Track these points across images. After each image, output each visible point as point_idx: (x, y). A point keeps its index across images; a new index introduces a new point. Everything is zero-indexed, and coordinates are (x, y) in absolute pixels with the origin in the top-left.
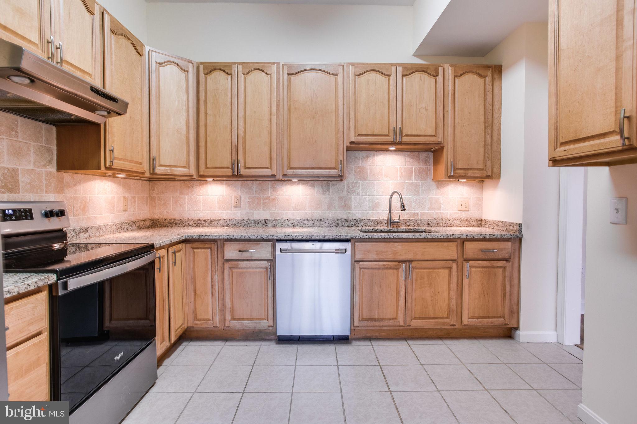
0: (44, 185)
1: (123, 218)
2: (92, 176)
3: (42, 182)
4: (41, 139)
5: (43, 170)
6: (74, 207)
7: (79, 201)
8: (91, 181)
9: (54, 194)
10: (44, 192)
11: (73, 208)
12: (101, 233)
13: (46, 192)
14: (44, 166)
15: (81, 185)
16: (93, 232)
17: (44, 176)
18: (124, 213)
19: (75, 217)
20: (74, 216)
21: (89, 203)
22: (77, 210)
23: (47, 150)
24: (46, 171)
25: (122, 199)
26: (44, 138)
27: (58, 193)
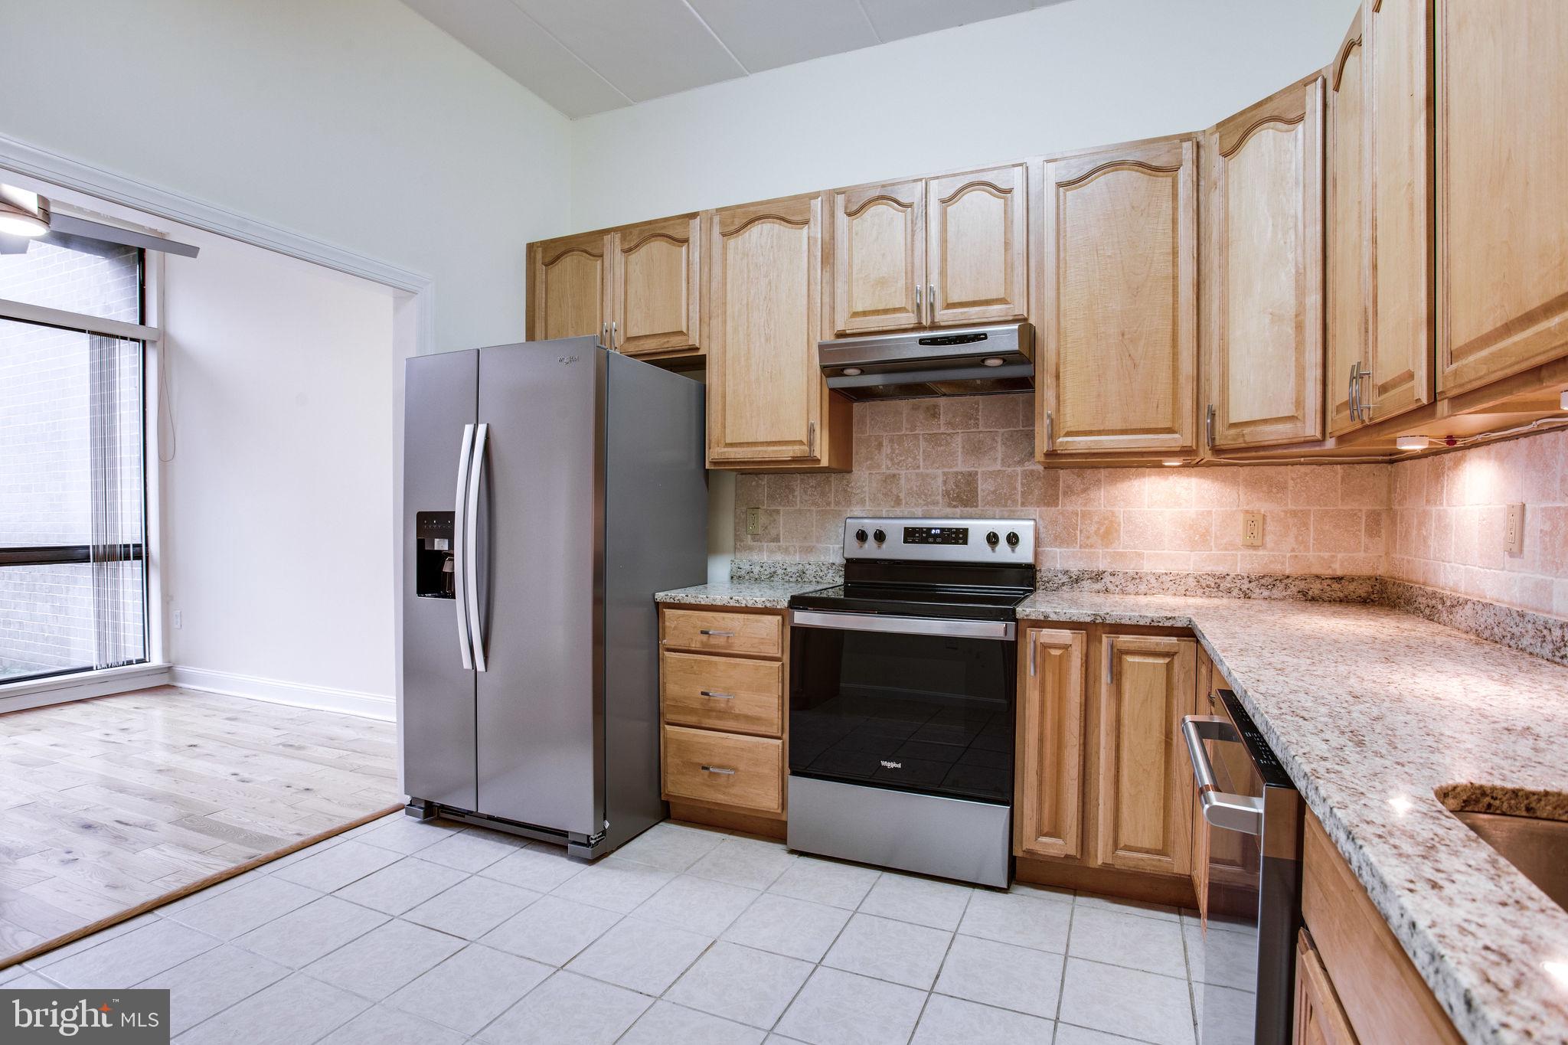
0: (1020, 493)
1: (1244, 563)
2: (1134, 469)
3: (1015, 488)
4: (1015, 420)
5: (1019, 469)
6: (1081, 531)
7: (1096, 519)
8: (1131, 479)
9: (1038, 507)
10: (1020, 503)
11: (1078, 532)
12: (1143, 588)
13: (1023, 504)
14: (1021, 462)
15: (1102, 489)
16: (1117, 583)
17: (1019, 478)
18: (1252, 552)
19: (1083, 550)
20: (1080, 548)
21: (1122, 524)
22: (1088, 538)
23: (1027, 435)
24: (1025, 470)
25: (1241, 517)
26: (1021, 417)
27: (1048, 505)
